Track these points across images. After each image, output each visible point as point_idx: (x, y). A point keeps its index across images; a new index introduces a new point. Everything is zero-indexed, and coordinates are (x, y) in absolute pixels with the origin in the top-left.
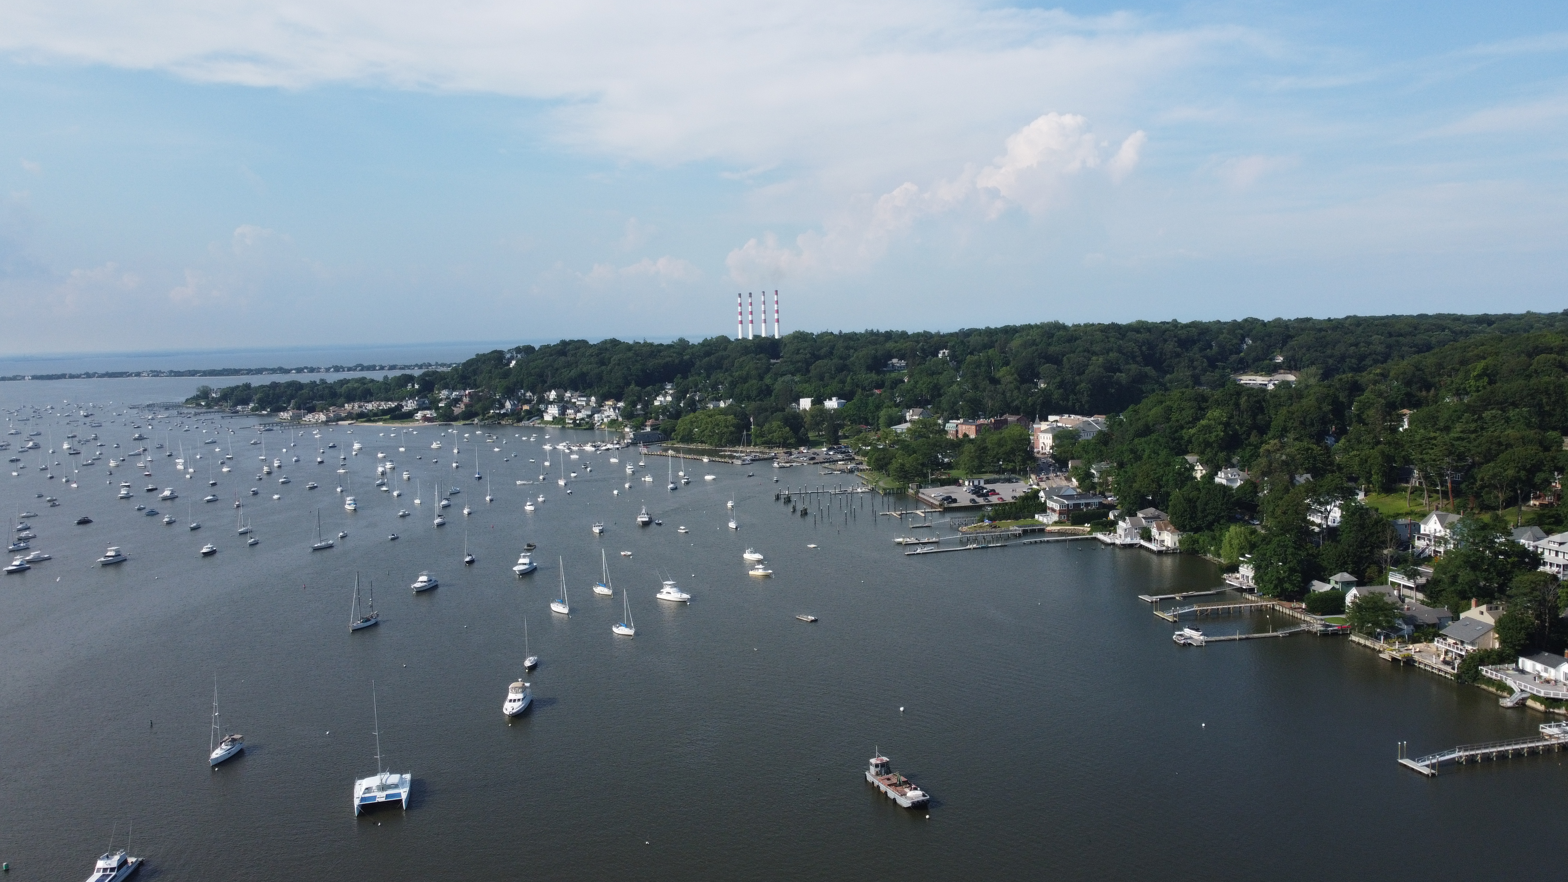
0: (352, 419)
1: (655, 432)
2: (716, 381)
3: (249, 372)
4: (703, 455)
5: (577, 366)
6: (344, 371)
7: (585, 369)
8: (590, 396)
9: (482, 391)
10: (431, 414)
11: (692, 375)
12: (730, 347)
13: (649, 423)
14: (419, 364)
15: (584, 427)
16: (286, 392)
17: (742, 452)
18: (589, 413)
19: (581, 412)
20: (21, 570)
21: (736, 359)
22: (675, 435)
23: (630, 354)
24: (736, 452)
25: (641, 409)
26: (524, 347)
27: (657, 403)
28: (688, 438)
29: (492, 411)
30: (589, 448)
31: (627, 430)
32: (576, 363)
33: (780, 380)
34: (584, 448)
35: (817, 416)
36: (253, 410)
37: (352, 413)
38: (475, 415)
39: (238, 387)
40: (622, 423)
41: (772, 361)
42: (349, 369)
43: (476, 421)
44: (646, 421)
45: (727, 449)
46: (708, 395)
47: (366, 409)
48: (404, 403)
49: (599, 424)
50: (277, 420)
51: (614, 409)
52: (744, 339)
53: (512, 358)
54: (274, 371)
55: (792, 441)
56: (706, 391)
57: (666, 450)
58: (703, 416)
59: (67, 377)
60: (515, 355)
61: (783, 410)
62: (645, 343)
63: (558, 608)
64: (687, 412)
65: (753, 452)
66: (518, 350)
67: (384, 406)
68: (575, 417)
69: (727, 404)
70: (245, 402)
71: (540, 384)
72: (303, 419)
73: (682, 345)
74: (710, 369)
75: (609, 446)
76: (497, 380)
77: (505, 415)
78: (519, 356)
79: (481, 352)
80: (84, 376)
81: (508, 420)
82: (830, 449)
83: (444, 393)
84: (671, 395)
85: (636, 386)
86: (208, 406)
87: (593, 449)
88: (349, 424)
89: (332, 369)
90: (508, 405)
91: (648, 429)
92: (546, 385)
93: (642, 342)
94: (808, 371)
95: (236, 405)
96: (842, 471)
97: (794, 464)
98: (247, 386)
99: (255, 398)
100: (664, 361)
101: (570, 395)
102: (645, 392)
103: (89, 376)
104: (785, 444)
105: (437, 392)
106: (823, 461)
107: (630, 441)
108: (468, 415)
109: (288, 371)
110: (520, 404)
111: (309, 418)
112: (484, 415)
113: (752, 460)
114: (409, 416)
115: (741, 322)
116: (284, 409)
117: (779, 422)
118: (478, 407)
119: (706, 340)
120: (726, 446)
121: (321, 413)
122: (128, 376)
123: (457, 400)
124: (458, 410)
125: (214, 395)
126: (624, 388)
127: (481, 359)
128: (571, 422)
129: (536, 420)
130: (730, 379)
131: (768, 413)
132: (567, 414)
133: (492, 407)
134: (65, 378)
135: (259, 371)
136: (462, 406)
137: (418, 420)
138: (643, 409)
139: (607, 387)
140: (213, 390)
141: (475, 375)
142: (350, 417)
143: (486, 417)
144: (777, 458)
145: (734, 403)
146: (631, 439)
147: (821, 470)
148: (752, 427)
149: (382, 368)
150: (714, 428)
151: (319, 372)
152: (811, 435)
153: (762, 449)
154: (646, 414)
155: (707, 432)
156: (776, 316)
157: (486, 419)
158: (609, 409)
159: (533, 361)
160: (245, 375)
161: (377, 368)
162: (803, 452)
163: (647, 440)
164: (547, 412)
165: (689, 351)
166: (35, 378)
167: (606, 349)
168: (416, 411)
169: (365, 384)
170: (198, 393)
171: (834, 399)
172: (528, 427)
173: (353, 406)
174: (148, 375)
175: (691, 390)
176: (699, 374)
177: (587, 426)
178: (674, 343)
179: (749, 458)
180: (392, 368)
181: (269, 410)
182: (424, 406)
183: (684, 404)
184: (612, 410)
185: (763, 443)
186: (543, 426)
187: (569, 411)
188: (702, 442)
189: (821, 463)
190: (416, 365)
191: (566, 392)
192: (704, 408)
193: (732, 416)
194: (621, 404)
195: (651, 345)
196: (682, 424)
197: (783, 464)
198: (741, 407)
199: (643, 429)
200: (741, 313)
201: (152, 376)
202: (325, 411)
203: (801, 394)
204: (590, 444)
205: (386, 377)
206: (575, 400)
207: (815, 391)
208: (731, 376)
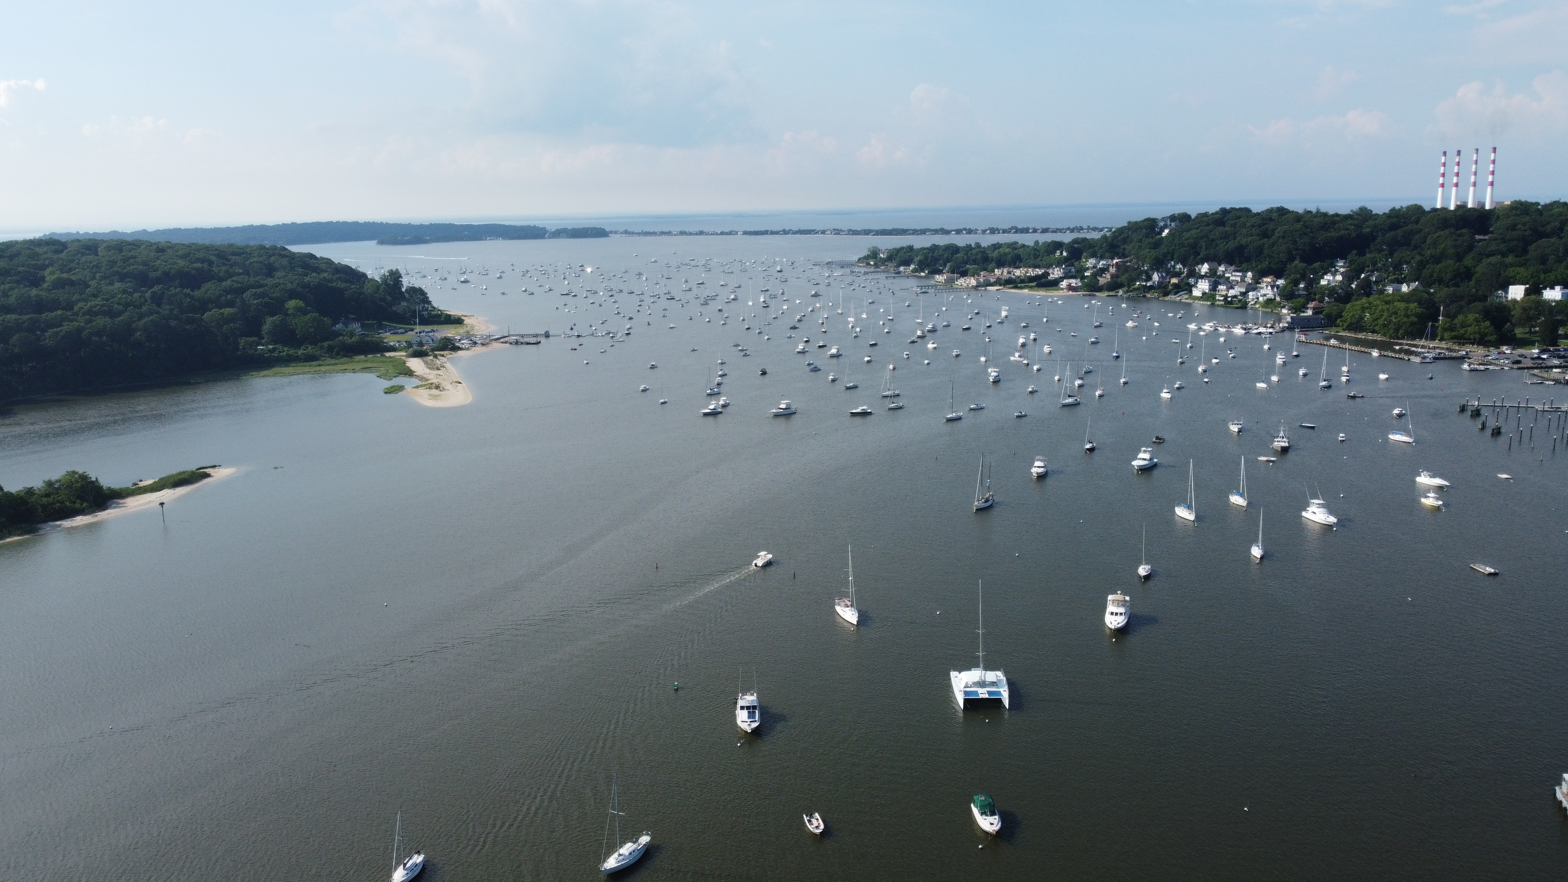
0: (1000, 285)
1: (1316, 316)
2: (1400, 261)
3: (915, 232)
4: (1373, 348)
5: (1235, 238)
6: (999, 233)
7: (1244, 241)
8: (1247, 271)
9: (1130, 261)
10: (1076, 283)
11: (1371, 252)
12: (1423, 220)
13: (1311, 305)
14: (1071, 228)
15: (1237, 306)
16: (943, 255)
17: (1423, 347)
18: (1243, 290)
19: (1234, 289)
20: (714, 414)
21: (1429, 234)
22: (1341, 321)
23: (1298, 226)
24: (1416, 346)
25: (1304, 289)
26: (1179, 214)
27: (1323, 282)
28: (1357, 326)
29: (1138, 283)
30: (1238, 331)
31: (1285, 311)
32: (1235, 233)
33: (1486, 261)
34: (1233, 330)
35: (1530, 308)
36: (913, 271)
37: (1000, 279)
38: (1121, 286)
39: (902, 248)
40: (1279, 303)
41: (1477, 237)
42: (1004, 231)
43: (1121, 292)
44: (1308, 303)
45: (1405, 342)
46: (1388, 276)
47: (1014, 274)
48: (1050, 271)
49: (1253, 303)
50: (932, 282)
51: (1272, 287)
52: (1444, 210)
53: (1165, 227)
54: (936, 232)
55: (1492, 338)
56: (1386, 271)
57: (1328, 338)
58: (1378, 302)
59: (769, 233)
60: (1169, 223)
61: (1484, 298)
62: (1318, 212)
63: (1184, 513)
64: (1359, 295)
65: (1438, 348)
66: (1173, 218)
67: (1032, 273)
68: (1227, 294)
69: (1411, 288)
70: (907, 263)
71: (1192, 257)
72: (956, 283)
73: (1364, 215)
74: (1394, 246)
75: (1262, 330)
76: (1147, 250)
77: (1151, 287)
78: (1173, 224)
79: (1133, 220)
80: (781, 233)
81: (1153, 293)
82: (1543, 351)
83: (1091, 262)
84: (1342, 274)
85: (1300, 262)
86: (876, 265)
87: (1243, 332)
88: (997, 290)
89: (988, 231)
90: (1156, 277)
91: (1310, 312)
92: (1199, 257)
93: (1314, 211)
94: (1525, 251)
95: (899, 266)
96: (1557, 382)
97: (1491, 367)
98: (910, 248)
99: (917, 259)
100: (1337, 234)
101: (1224, 269)
102: (1311, 269)
103: (785, 232)
104: (1482, 341)
105: (1084, 260)
106: (1532, 365)
107: (1287, 325)
108: (1113, 286)
109: (948, 232)
110: (1168, 277)
111: (962, 282)
112: (1129, 286)
113: (1435, 358)
114: (1055, 284)
115: (1442, 185)
116: (940, 272)
117: (1477, 315)
118: (1123, 278)
119: (1393, 210)
120: (1403, 338)
121: (972, 278)
122: (816, 233)
123: (1103, 271)
124: (1102, 281)
125: (882, 255)
126: (1286, 264)
127: (1134, 227)
128: (1222, 298)
129: (1185, 294)
130: (1418, 258)
131: (1463, 303)
132: (1219, 290)
133: (1138, 278)
134: (767, 234)
135: (923, 232)
136: (1108, 276)
137: (1062, 289)
138: (1305, 288)
139: (1267, 263)
140: (882, 251)
141: (1124, 244)
142: (999, 282)
143: (1131, 289)
144: (1469, 358)
145: (1421, 288)
146: (1288, 323)
147: (1527, 378)
148: (1441, 318)
149: (1035, 231)
150: (1391, 316)
151: (976, 233)
152: (1519, 332)
153: (1450, 345)
154: (1310, 294)
155: (1381, 322)
156: (1490, 178)
157: (1131, 291)
158: (1267, 286)
159: (1188, 231)
160: (910, 235)
161: (1031, 231)
162: (1505, 353)
163: (1305, 325)
164: (1197, 287)
165: (1371, 223)
166: (745, 233)
167: (1271, 219)
168: (1062, 279)
169: (1016, 249)
170: (869, 253)
171: (1558, 288)
172: (1175, 302)
173: (1003, 272)
174: (831, 233)
175: (1367, 269)
176: (1380, 251)
177: (1239, 305)
178: (1354, 212)
179: (1431, 355)
180: (1045, 231)
181: (927, 272)
182: (1071, 274)
183: (1356, 285)
184: (1269, 288)
185: (1452, 338)
186: (1191, 301)
187: (1221, 287)
188: (1373, 332)
189: (1528, 368)
190: (1068, 229)
191: (1220, 266)
192: (1382, 292)
193: (1416, 304)
194: (1281, 282)
195: (1325, 215)
196: (1351, 310)
197: (1476, 366)
198: (1429, 293)
199: (1304, 312)
200: (1443, 175)
201: (834, 234)
202: (976, 276)
203: (1512, 280)
204: (1239, 326)
205: (1037, 242)
206: (1229, 275)
207: (1532, 277)
208: (1421, 255)
